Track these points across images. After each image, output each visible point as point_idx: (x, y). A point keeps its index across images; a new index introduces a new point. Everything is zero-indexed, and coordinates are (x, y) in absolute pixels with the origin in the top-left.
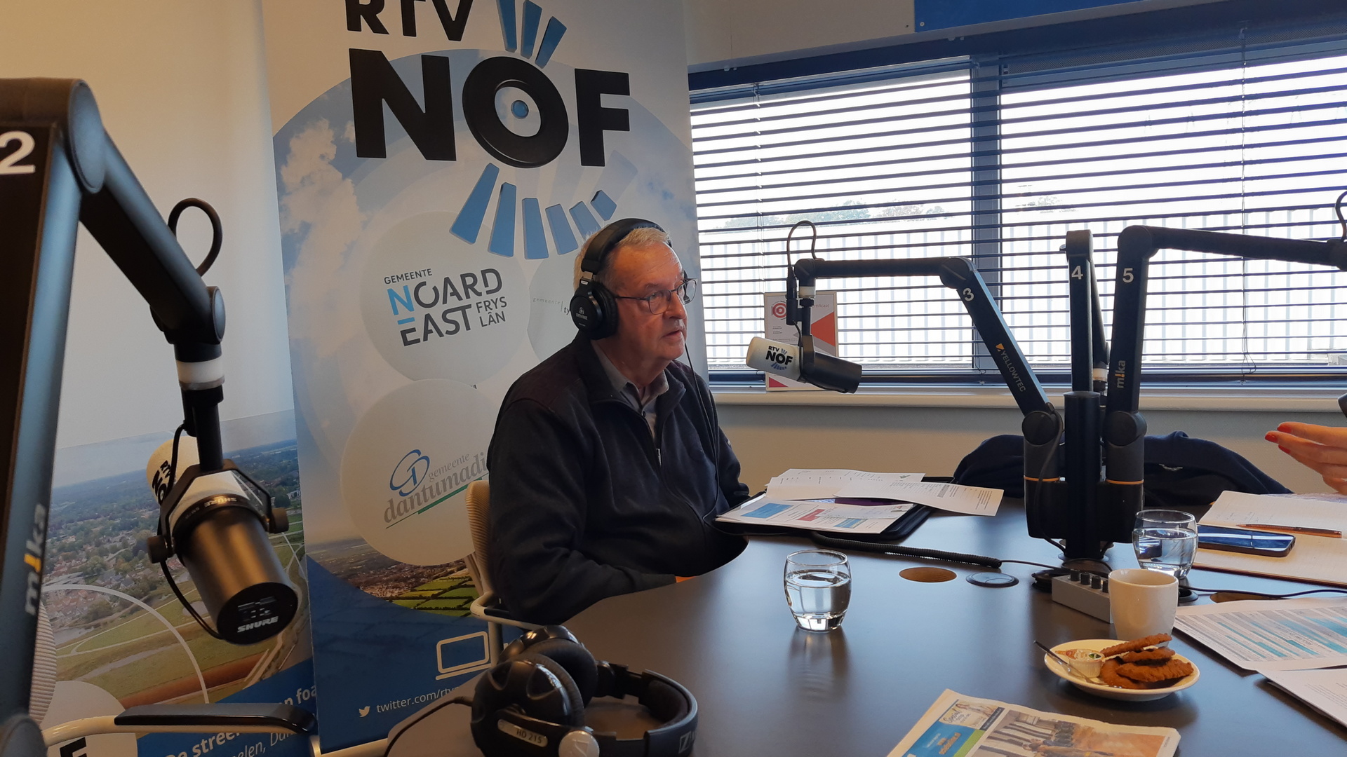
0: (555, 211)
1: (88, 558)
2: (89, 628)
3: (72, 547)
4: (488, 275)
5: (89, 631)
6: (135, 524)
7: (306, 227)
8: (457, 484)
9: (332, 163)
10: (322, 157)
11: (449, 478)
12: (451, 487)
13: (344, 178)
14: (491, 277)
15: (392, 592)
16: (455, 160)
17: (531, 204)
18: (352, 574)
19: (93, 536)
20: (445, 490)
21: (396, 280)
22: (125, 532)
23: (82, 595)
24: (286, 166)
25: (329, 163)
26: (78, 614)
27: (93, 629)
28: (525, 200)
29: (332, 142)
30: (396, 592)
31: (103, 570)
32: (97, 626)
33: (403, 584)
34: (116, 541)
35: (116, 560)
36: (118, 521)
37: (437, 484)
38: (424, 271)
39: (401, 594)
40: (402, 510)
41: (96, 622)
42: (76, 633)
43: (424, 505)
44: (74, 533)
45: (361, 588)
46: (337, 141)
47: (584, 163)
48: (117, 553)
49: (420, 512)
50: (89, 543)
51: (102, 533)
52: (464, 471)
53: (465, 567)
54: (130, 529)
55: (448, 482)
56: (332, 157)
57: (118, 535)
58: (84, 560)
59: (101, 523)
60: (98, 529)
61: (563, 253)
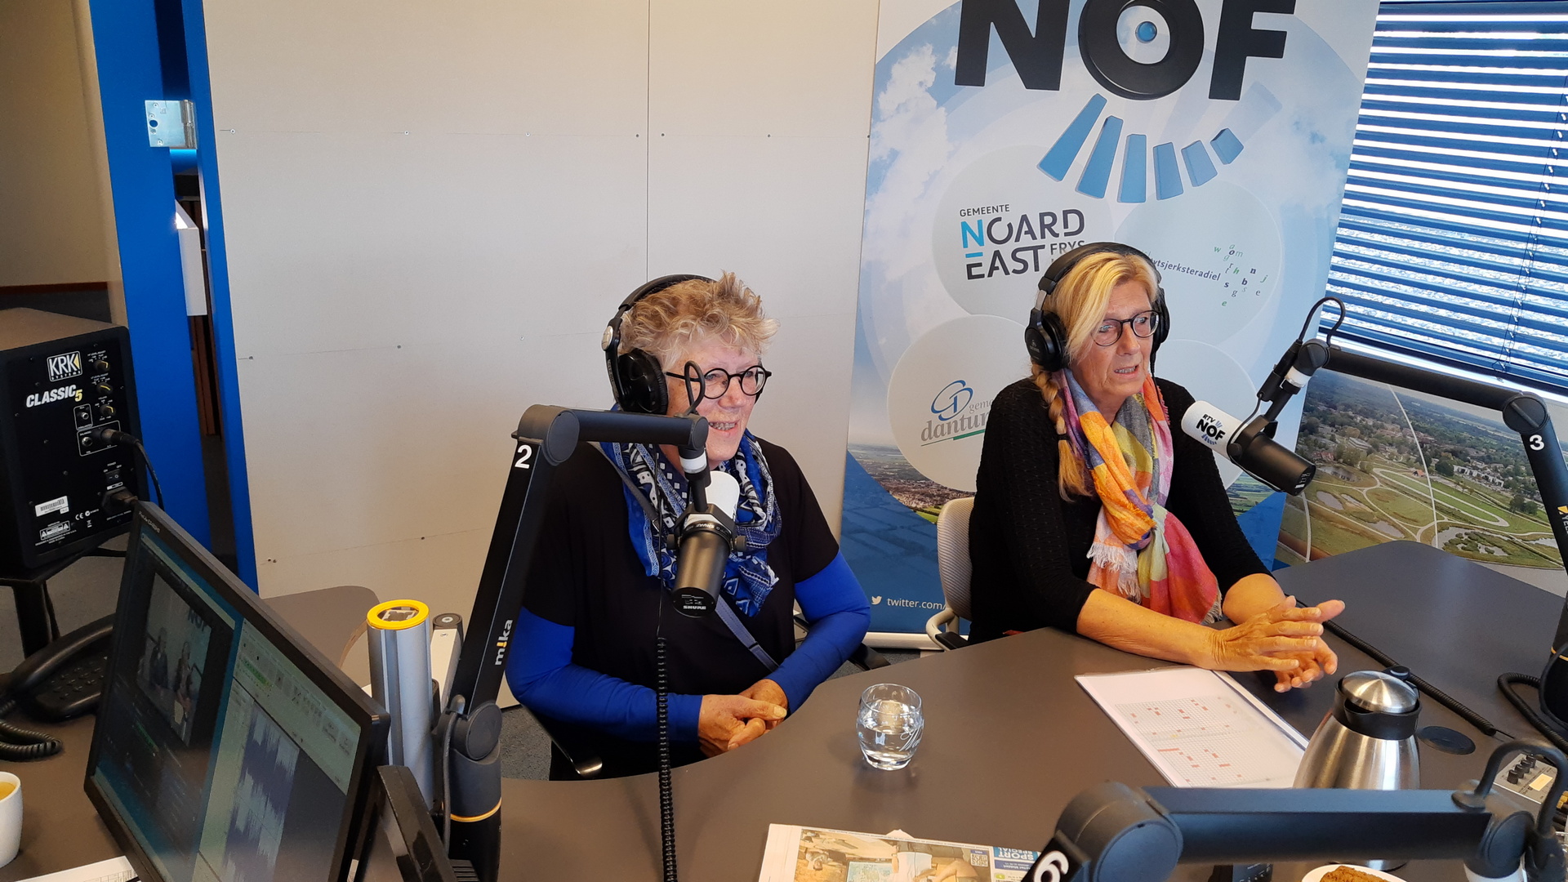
0: (1164, 153)
4: (1069, 215)
7: (894, 154)
9: (929, 90)
10: (921, 84)
13: (939, 105)
14: (1073, 220)
15: (918, 504)
16: (1057, 88)
17: (1137, 142)
18: (885, 478)
21: (972, 213)
24: (885, 93)
25: (926, 91)
28: (1131, 138)
29: (932, 68)
30: (921, 505)
33: (928, 499)
37: (976, 417)
38: (1001, 206)
39: (925, 507)
40: (939, 433)
43: (961, 433)
45: (891, 493)
46: (938, 68)
47: (1211, 97)
49: (955, 438)
56: (930, 84)
61: (1161, 199)
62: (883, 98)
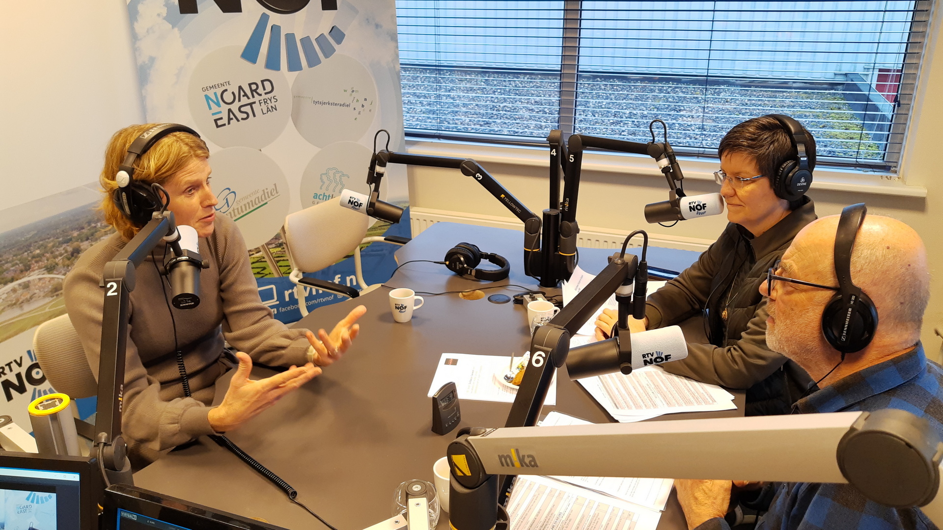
0: (306, 41)
1: (48, 260)
2: (53, 296)
3: (38, 256)
4: (265, 83)
5: (54, 298)
6: (71, 240)
7: (152, 60)
8: (253, 206)
9: (165, 18)
10: (159, 15)
11: (248, 203)
12: (249, 208)
13: (173, 27)
14: (267, 84)
16: (242, 12)
17: (290, 37)
19: (48, 249)
20: (246, 210)
21: (209, 89)
22: (66, 244)
23: (48, 280)
24: (137, 22)
25: (164, 19)
26: (46, 290)
27: (55, 297)
28: (287, 35)
29: (164, 5)
31: (56, 266)
32: (57, 295)
34: (61, 250)
35: (63, 260)
36: (61, 239)
37: (241, 207)
38: (226, 82)
41: (57, 293)
42: (48, 300)
43: (235, 218)
44: (39, 248)
46: (167, 5)
47: (323, 10)
48: (63, 256)
50: (47, 252)
51: (53, 246)
52: (257, 199)
53: (260, 251)
54: (68, 242)
55: (247, 206)
56: (165, 15)
57: (62, 246)
58: (46, 262)
59: (52, 241)
60: (51, 244)
61: (311, 67)
62: (137, 26)
